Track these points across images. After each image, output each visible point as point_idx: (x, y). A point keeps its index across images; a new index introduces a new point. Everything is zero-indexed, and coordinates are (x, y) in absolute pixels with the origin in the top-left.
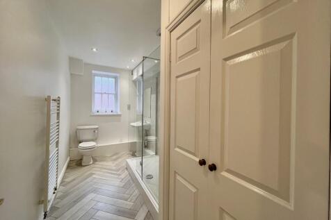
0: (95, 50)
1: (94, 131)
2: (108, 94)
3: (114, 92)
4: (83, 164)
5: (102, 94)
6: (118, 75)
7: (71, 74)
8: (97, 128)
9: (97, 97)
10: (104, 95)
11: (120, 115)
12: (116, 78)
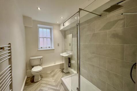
0: (39, 9)
1: (41, 60)
2: (47, 38)
3: (50, 37)
4: (35, 81)
5: (43, 38)
6: (52, 27)
7: (25, 27)
8: (42, 58)
9: (41, 40)
10: (44, 39)
11: (54, 50)
12: (51, 29)
